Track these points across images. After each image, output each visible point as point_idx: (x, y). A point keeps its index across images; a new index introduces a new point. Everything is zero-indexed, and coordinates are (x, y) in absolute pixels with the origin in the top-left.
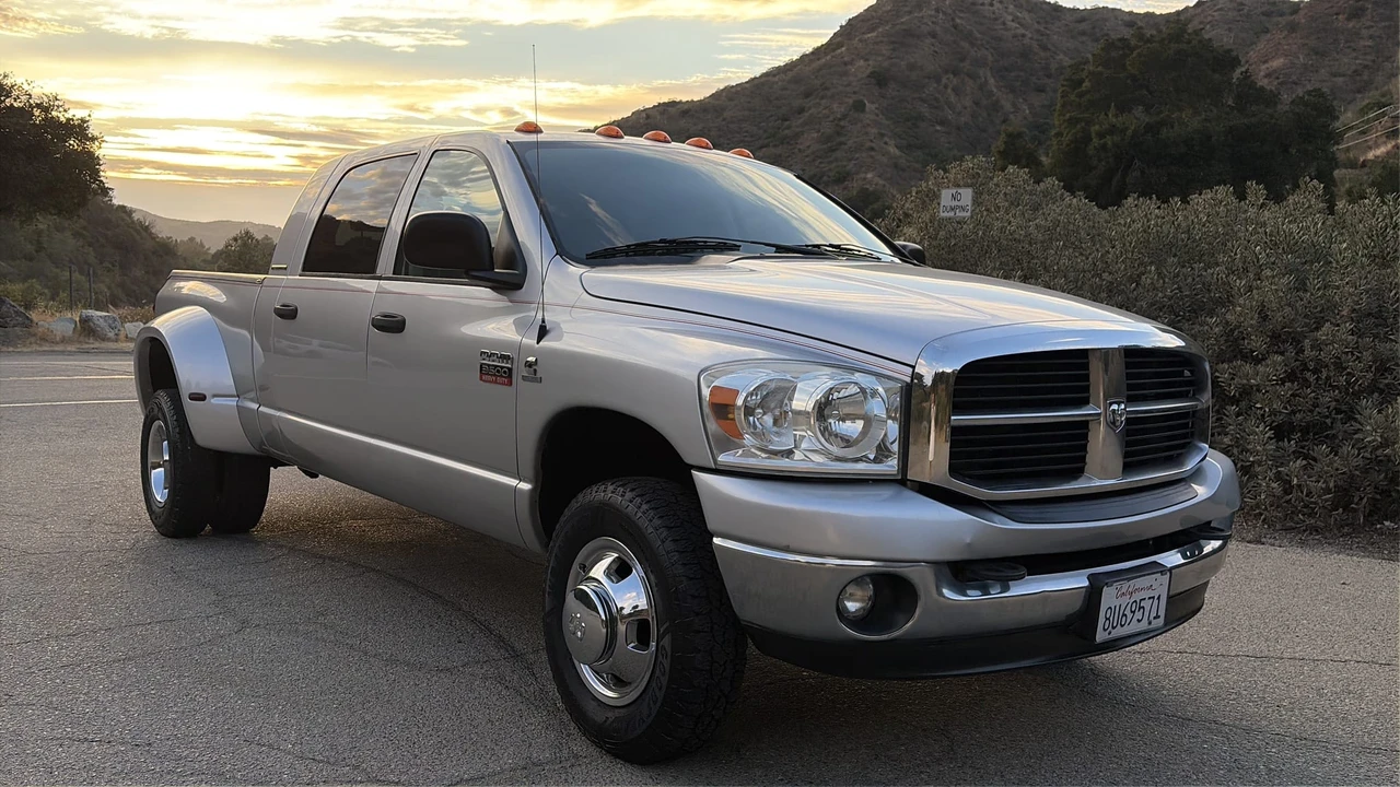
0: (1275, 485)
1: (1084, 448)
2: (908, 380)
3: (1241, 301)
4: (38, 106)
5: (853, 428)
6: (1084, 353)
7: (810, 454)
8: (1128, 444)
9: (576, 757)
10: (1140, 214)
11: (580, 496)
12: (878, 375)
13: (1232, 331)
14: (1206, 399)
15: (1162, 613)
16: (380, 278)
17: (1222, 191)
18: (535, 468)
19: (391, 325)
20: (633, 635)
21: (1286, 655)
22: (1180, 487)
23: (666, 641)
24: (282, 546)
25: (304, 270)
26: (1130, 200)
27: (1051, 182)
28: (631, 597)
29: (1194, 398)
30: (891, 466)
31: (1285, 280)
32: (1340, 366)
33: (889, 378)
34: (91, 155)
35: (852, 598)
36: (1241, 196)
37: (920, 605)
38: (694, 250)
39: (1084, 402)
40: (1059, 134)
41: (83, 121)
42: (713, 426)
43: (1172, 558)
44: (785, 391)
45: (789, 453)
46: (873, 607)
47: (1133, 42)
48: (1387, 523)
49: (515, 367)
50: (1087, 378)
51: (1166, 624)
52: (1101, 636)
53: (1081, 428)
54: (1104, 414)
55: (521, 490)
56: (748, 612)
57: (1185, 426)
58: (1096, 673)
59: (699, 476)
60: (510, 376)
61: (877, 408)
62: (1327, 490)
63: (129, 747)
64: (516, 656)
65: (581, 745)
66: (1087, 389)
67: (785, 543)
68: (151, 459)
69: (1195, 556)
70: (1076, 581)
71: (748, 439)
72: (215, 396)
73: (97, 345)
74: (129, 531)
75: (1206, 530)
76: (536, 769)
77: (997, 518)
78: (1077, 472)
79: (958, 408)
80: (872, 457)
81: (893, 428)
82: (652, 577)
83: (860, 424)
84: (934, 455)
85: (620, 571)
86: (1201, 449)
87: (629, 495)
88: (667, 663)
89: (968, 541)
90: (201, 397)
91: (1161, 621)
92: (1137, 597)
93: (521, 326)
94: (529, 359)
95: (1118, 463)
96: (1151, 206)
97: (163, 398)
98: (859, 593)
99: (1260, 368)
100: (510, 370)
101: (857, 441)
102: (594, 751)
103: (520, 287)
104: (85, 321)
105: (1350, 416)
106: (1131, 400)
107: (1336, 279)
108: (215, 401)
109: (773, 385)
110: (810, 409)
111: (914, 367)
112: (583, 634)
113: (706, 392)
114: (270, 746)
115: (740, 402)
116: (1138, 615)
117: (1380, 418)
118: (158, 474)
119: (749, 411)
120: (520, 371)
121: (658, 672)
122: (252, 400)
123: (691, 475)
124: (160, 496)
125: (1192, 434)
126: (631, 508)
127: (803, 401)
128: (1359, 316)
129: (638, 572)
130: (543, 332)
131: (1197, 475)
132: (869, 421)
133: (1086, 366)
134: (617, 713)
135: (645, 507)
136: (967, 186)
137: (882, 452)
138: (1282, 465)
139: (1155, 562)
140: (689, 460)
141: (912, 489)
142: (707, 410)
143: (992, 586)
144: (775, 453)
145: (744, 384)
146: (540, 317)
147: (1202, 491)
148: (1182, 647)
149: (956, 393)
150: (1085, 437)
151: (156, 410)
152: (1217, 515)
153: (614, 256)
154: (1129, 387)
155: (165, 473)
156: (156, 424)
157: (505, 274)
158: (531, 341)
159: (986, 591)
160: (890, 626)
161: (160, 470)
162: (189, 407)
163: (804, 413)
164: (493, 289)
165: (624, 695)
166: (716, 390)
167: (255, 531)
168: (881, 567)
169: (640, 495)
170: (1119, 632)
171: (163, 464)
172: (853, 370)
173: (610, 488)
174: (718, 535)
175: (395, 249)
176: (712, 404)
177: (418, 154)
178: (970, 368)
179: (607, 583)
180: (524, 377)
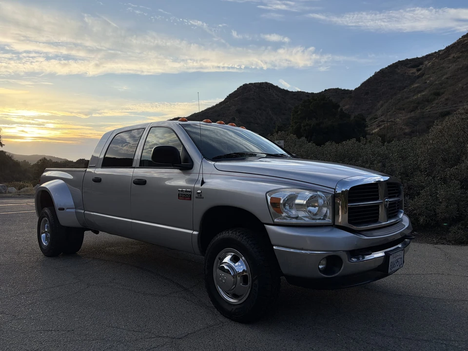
1: (378, 213)
2: (334, 193)
5: (314, 210)
6: (377, 184)
7: (303, 217)
8: (389, 211)
11: (218, 236)
12: (323, 192)
15: (402, 263)
16: (134, 168)
18: (200, 226)
19: (141, 182)
20: (242, 280)
21: (414, 273)
22: (400, 224)
23: (256, 282)
25: (102, 166)
27: (303, 138)
28: (240, 267)
29: (398, 196)
30: (328, 220)
33: (327, 193)
35: (321, 264)
37: (343, 265)
38: (243, 156)
39: (377, 199)
40: (292, 126)
42: (272, 209)
44: (293, 198)
45: (297, 218)
49: (192, 194)
50: (378, 191)
52: (389, 272)
53: (377, 207)
54: (383, 201)
55: (194, 234)
56: (284, 270)
57: (395, 206)
59: (267, 226)
60: (191, 197)
61: (321, 201)
63: (66, 332)
64: (186, 290)
65: (222, 318)
66: (378, 195)
68: (41, 231)
70: (380, 254)
71: (284, 215)
72: (67, 208)
75: (405, 237)
76: (211, 328)
77: (361, 236)
78: (376, 220)
79: (350, 202)
80: (322, 218)
81: (329, 208)
82: (249, 261)
83: (317, 208)
84: (342, 218)
85: (235, 259)
86: (401, 212)
87: (238, 234)
88: (256, 289)
89: (355, 243)
90: (63, 209)
92: (397, 258)
93: (190, 181)
94: (198, 191)
95: (386, 217)
97: (46, 210)
98: (323, 262)
100: (191, 195)
101: (316, 215)
102: (228, 320)
103: (191, 168)
106: (390, 197)
108: (68, 210)
109: (290, 196)
110: (305, 202)
111: (335, 189)
112: (225, 281)
113: (269, 198)
114: (116, 327)
115: (282, 202)
116: (397, 264)
118: (43, 236)
119: (284, 205)
120: (194, 196)
122: (80, 209)
123: (264, 227)
124: (45, 243)
125: (399, 208)
126: (238, 239)
127: (301, 201)
129: (243, 259)
130: (203, 183)
131: (402, 220)
133: (377, 188)
134: (236, 307)
135: (244, 238)
136: (280, 140)
137: (326, 216)
140: (263, 221)
141: (337, 228)
142: (270, 205)
143: (360, 257)
144: (293, 218)
145: (282, 196)
146: (200, 178)
147: (406, 225)
149: (349, 197)
150: (378, 210)
151: (44, 214)
152: (408, 232)
154: (389, 194)
155: (46, 235)
156: (44, 219)
157: (185, 165)
158: (198, 186)
159: (358, 259)
160: (334, 273)
161: (44, 234)
162: (58, 213)
163: (301, 205)
164: (180, 169)
165: (240, 300)
166: (272, 198)
167: (78, 253)
168: (331, 253)
169: (242, 234)
170: (393, 269)
171: (45, 232)
172: (316, 191)
173: (230, 232)
174: (275, 246)
175: (140, 158)
176: (271, 203)
177: (144, 129)
178: (352, 189)
179: (232, 264)
180: (196, 197)
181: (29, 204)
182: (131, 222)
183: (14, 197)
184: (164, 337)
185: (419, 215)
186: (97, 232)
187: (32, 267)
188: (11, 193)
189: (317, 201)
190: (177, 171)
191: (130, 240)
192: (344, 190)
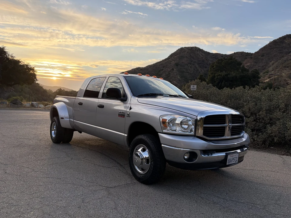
0: (252, 140)
1: (224, 131)
2: (196, 119)
3: (245, 107)
4: (25, 65)
5: (186, 126)
6: (225, 115)
7: (178, 130)
8: (232, 131)
9: (135, 183)
10: (227, 91)
11: (136, 137)
12: (191, 118)
13: (244, 112)
14: (244, 124)
15: (237, 160)
16: (99, 98)
17: (241, 87)
18: (128, 132)
19: (101, 106)
20: (146, 161)
21: (256, 169)
22: (240, 139)
23: (152, 163)
24: (75, 145)
25: (84, 96)
26: (225, 88)
27: (210, 84)
28: (146, 155)
29: (242, 123)
30: (193, 133)
31: (253, 103)
32: (263, 119)
33: (193, 118)
34: (35, 74)
35: (186, 156)
36: (244, 88)
37: (198, 157)
38: (155, 95)
39: (225, 123)
40: (210, 76)
41: (34, 68)
42: (162, 125)
43: (239, 151)
44: (175, 119)
45: (175, 130)
46: (189, 157)
47: (223, 59)
48: (272, 147)
50: (225, 119)
51: (238, 162)
52: (227, 164)
53: (224, 128)
54: (228, 125)
55: (125, 136)
56: (167, 157)
57: (240, 128)
58: (223, 171)
60: (124, 116)
61: (190, 123)
62: (261, 141)
63: (57, 179)
64: (121, 165)
65: (135, 181)
66: (225, 121)
67: (175, 146)
68: (52, 129)
69: (242, 151)
70: (223, 154)
71: (168, 128)
72: (65, 118)
73: (34, 108)
74: (48, 142)
75: (244, 146)
76: (128, 185)
77: (211, 143)
78: (223, 136)
79: (205, 124)
80: (189, 131)
81: (193, 127)
82: (150, 151)
84: (200, 132)
85: (144, 150)
86: (243, 132)
87: (146, 137)
88: (152, 167)
89: (206, 146)
90: (62, 118)
91: (237, 162)
92: (233, 157)
93: (125, 107)
94: (128, 113)
95: (230, 134)
96: (229, 89)
97: (55, 118)
98: (187, 155)
99: (249, 119)
101: (187, 129)
102: (138, 182)
103: (126, 101)
104: (32, 104)
105: (265, 128)
106: (232, 123)
107: (262, 103)
108: (65, 119)
109: (172, 119)
110: (179, 123)
111: (197, 117)
112: (137, 161)
113: (161, 119)
114: (81, 179)
115: (167, 121)
116: (234, 160)
117: (271, 128)
118: (53, 132)
119: (168, 123)
120: (126, 115)
121: (151, 168)
122: (72, 119)
123: (158, 134)
124: (53, 136)
125: (242, 129)
126: (146, 140)
127: (178, 122)
128: (266, 110)
129: (147, 150)
130: (131, 109)
131: (243, 137)
132: (189, 125)
133: (225, 117)
134: (142, 175)
135: (149, 139)
137: (191, 131)
138: (253, 136)
139: (236, 152)
140: (158, 131)
141: (196, 137)
142: (161, 122)
143: (210, 154)
144: (173, 130)
145: (168, 118)
146: (130, 106)
147: (244, 140)
148: (238, 167)
149: (204, 121)
150: (225, 129)
151: (54, 120)
152: (246, 144)
153: (142, 96)
154: (232, 121)
155: (54, 132)
156: (54, 123)
157: (123, 98)
158: (128, 110)
159: (208, 155)
160: (192, 161)
161: (54, 131)
162: (61, 120)
163: (178, 124)
164: (121, 101)
165: (144, 172)
166: (163, 119)
167: (70, 143)
168: (191, 150)
169: (148, 137)
170: (230, 163)
171: (54, 130)
172: (186, 117)
173: (142, 136)
174: (163, 144)
175: (102, 92)
176: (162, 122)
177: (106, 77)
178: (206, 117)
179: (141, 152)
180: (127, 116)
181: (47, 114)
182: (96, 127)
183: (42, 110)
184: (103, 186)
185: (274, 137)
186: (81, 132)
187: (46, 148)
188: (40, 108)
189: (188, 122)
190: (119, 101)
191: (99, 138)
192: (203, 117)
